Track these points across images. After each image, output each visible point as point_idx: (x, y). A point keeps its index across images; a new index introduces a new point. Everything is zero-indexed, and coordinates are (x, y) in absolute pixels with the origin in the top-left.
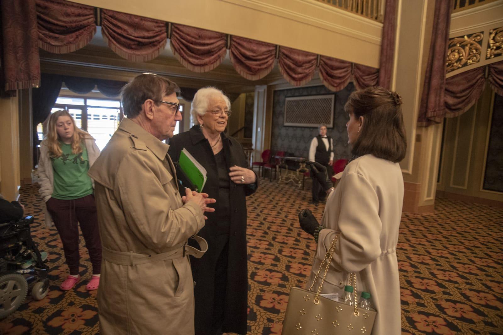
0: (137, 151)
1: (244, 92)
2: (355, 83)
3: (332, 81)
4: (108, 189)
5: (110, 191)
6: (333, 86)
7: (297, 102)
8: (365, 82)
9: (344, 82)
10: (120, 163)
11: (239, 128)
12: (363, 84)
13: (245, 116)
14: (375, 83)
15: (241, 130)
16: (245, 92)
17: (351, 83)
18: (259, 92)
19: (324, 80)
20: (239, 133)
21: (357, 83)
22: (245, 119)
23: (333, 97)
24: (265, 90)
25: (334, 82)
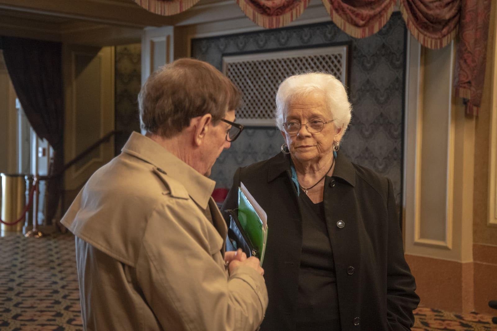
0: (174, 200)
1: (109, 44)
2: (406, 15)
3: (353, 12)
4: (124, 265)
5: (126, 268)
6: (356, 25)
7: (254, 65)
8: (430, 12)
9: (380, 14)
10: (146, 220)
11: (102, 135)
12: (425, 15)
13: (116, 104)
14: (454, 11)
15: (106, 139)
16: (115, 43)
17: (397, 15)
18: (153, 44)
19: (334, 12)
20: (102, 147)
21: (411, 15)
22: (116, 111)
23: (343, 50)
24: (168, 38)
25: (357, 15)
